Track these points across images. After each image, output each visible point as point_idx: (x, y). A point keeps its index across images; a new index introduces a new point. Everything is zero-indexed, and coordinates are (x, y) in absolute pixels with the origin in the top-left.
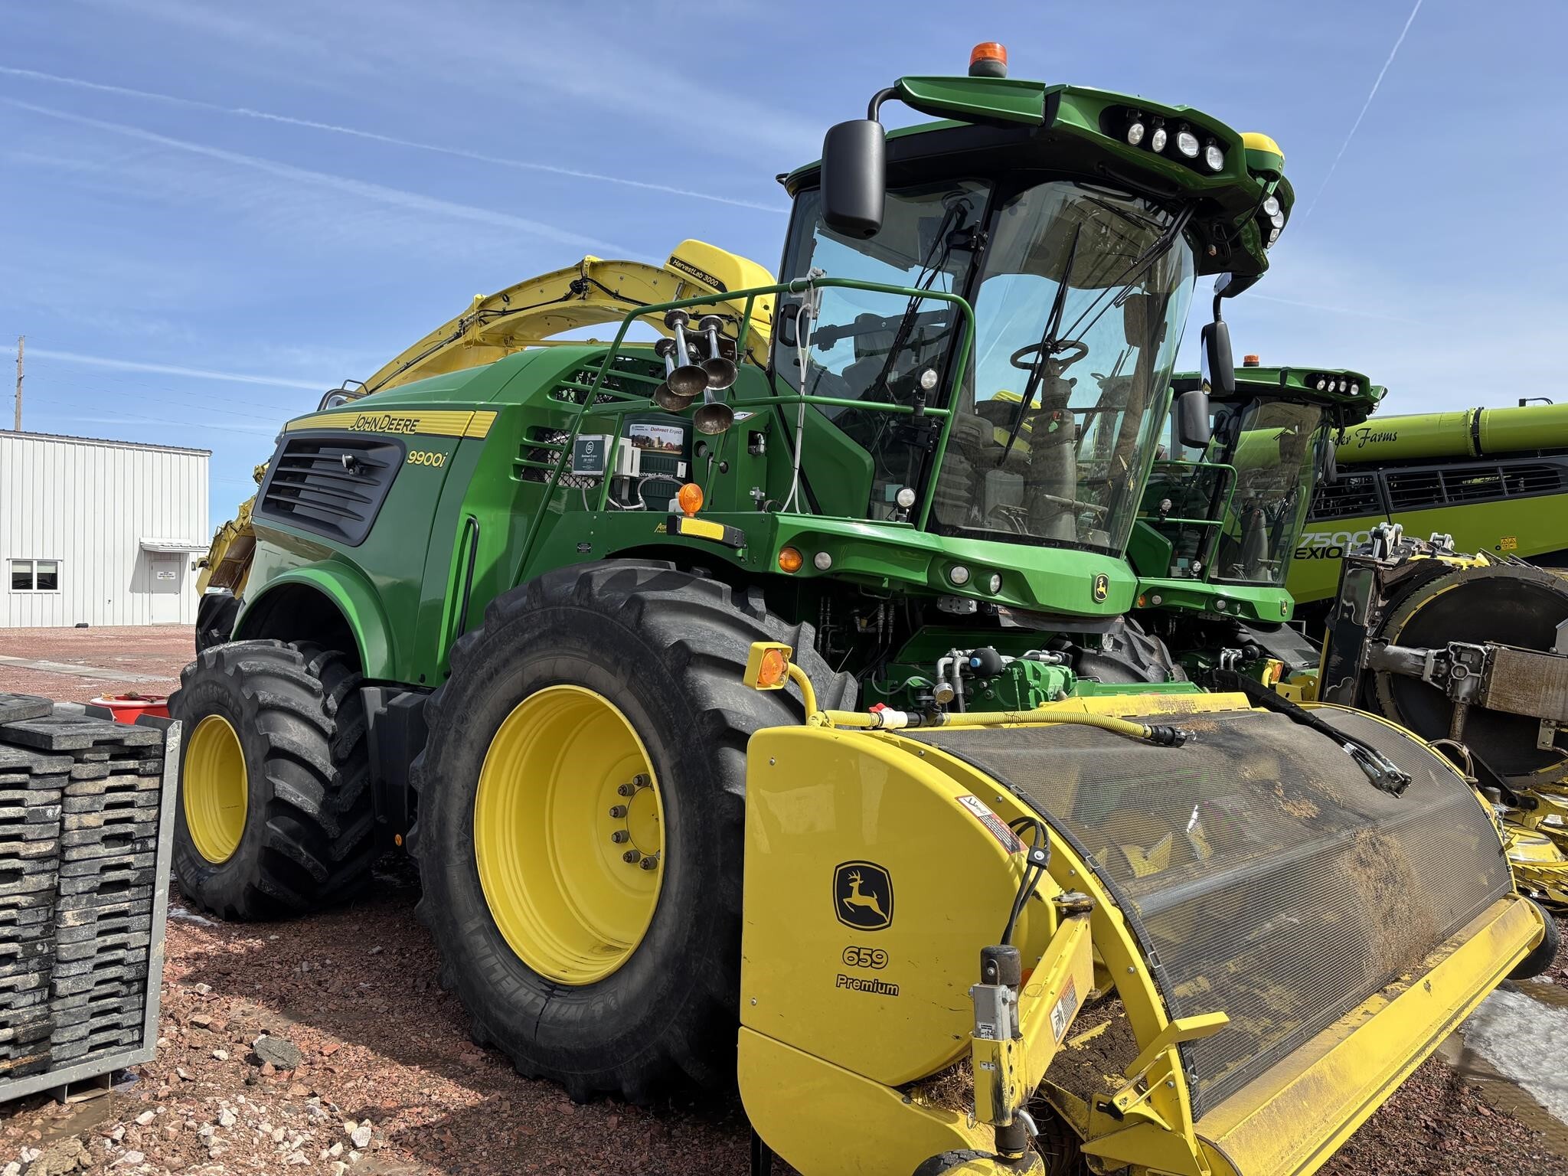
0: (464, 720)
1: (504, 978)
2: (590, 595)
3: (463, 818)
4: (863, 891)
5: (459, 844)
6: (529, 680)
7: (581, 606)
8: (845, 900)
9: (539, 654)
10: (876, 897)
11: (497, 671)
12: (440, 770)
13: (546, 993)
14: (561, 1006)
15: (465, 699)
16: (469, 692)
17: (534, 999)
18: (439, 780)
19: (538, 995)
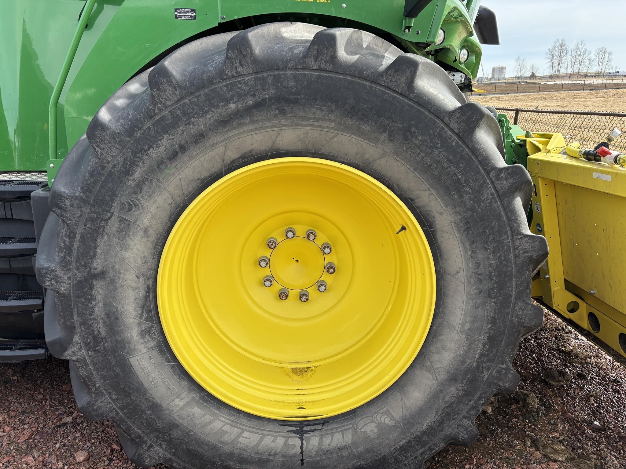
0: (131, 207)
1: (240, 435)
2: (334, 57)
3: (143, 307)
5: (142, 334)
6: (232, 155)
7: (321, 70)
9: (250, 127)
11: (183, 148)
12: (98, 264)
13: (295, 432)
14: (321, 439)
15: (131, 183)
16: (138, 174)
17: (286, 442)
18: (102, 275)
19: (288, 437)
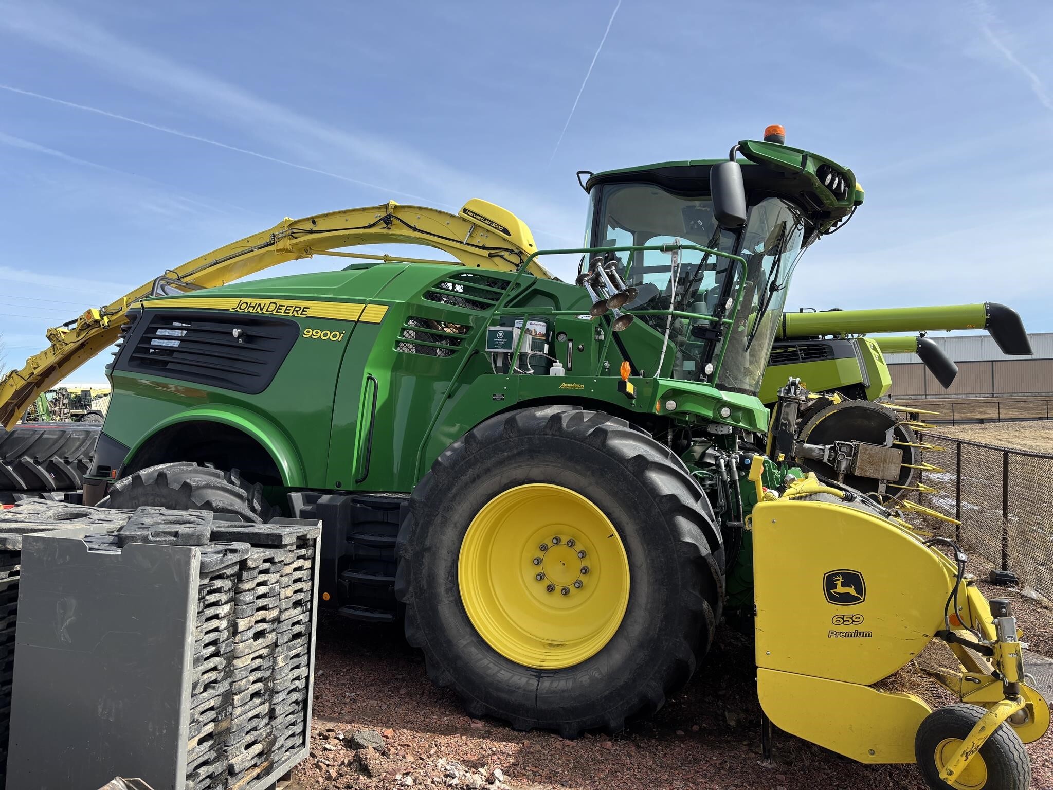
0: (448, 509)
1: (498, 672)
2: (560, 428)
3: (449, 573)
4: (843, 585)
5: (447, 591)
6: (505, 481)
7: (553, 435)
8: (832, 591)
9: (515, 465)
10: (853, 587)
11: (479, 477)
12: (428, 543)
13: (536, 676)
14: (552, 683)
15: (450, 495)
16: (454, 490)
17: (528, 681)
18: (429, 549)
19: (530, 679)
